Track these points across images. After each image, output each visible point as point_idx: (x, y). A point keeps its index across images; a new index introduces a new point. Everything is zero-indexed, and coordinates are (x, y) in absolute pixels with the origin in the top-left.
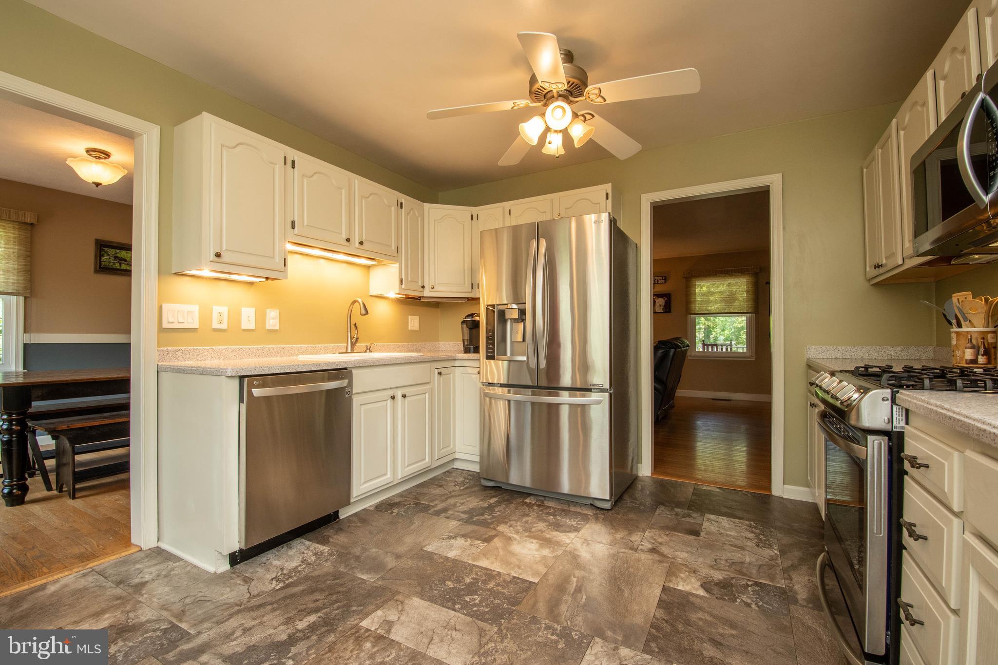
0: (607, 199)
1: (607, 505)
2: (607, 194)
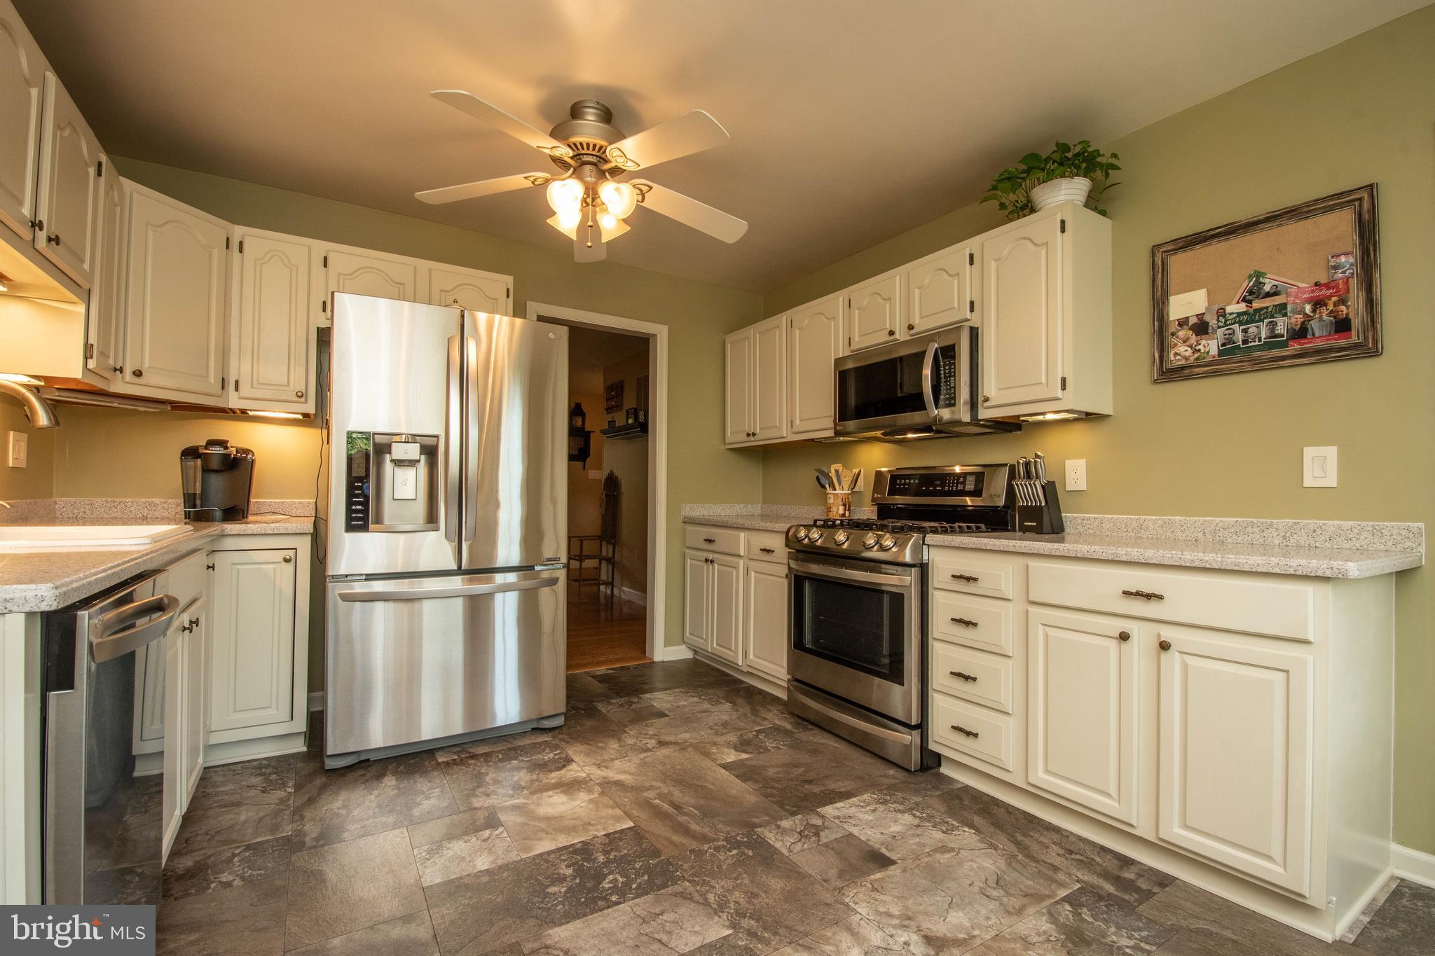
0: (508, 297)
1: (560, 721)
2: (508, 289)
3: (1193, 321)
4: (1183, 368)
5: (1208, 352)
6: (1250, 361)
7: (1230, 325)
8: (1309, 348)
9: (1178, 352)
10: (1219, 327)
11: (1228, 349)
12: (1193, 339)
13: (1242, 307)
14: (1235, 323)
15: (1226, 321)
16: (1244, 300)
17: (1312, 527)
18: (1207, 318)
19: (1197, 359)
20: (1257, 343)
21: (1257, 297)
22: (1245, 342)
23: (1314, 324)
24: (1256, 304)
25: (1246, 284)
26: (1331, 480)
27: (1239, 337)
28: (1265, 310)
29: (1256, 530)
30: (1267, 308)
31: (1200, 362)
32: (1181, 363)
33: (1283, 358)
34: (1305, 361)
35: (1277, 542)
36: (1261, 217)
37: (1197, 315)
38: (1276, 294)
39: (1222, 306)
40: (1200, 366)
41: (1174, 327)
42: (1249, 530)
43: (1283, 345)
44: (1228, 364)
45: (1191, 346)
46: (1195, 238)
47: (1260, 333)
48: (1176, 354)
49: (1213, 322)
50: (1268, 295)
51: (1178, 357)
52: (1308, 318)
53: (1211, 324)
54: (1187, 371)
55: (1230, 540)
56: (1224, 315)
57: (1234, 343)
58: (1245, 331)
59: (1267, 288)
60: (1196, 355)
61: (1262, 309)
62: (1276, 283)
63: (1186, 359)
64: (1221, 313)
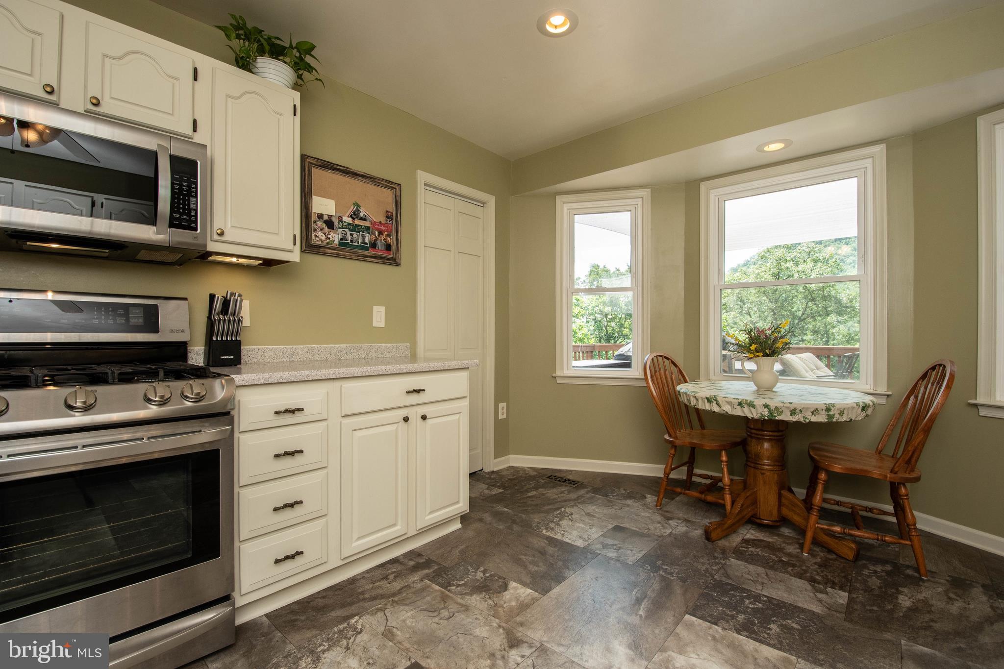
3: (326, 218)
4: (320, 247)
5: (334, 241)
6: (354, 253)
7: (345, 228)
8: (378, 255)
9: (317, 235)
10: (340, 228)
11: (343, 243)
12: (326, 230)
13: (350, 220)
14: (347, 228)
15: (343, 225)
16: (351, 216)
17: (377, 347)
18: (334, 219)
19: (328, 243)
20: (357, 244)
21: (357, 218)
22: (352, 241)
23: (378, 242)
24: (357, 222)
25: (352, 208)
26: (382, 324)
27: (349, 237)
28: (360, 227)
29: (355, 350)
30: (362, 226)
31: (329, 246)
32: (317, 243)
33: (368, 257)
34: (377, 261)
35: (363, 357)
36: (361, 173)
37: (328, 215)
38: (365, 220)
39: (341, 215)
40: (329, 248)
41: (314, 218)
42: (352, 351)
43: (367, 249)
44: (343, 251)
45: (325, 234)
46: (328, 165)
47: (358, 239)
48: (316, 236)
49: (336, 223)
50: (361, 219)
51: (317, 239)
52: (376, 239)
53: (335, 224)
54: (322, 250)
55: (343, 358)
56: (342, 222)
57: (347, 240)
58: (352, 235)
59: (362, 215)
60: (328, 241)
61: (359, 225)
62: (365, 214)
63: (322, 241)
64: (340, 220)
